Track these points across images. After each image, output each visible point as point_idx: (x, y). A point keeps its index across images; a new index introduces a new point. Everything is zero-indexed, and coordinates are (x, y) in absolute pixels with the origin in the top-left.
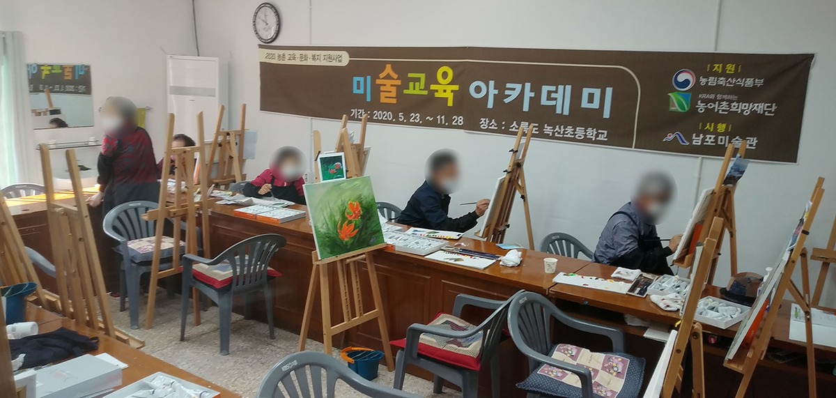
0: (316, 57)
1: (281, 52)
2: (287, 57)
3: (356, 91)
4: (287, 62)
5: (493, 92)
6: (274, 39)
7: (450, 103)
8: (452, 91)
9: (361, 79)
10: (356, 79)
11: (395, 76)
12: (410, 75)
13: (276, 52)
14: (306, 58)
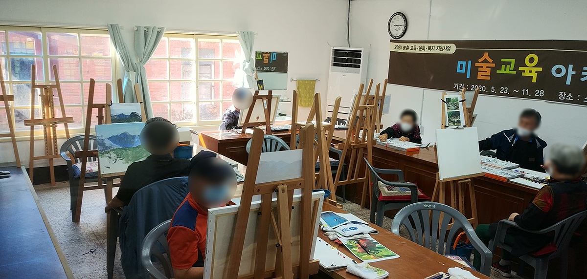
0: (431, 48)
1: (406, 45)
2: (410, 48)
3: (459, 71)
4: (409, 51)
5: (571, 72)
6: (402, 36)
7: (534, 80)
8: (536, 72)
9: (464, 63)
10: (459, 63)
11: (491, 61)
12: (503, 60)
13: (403, 45)
14: (424, 48)
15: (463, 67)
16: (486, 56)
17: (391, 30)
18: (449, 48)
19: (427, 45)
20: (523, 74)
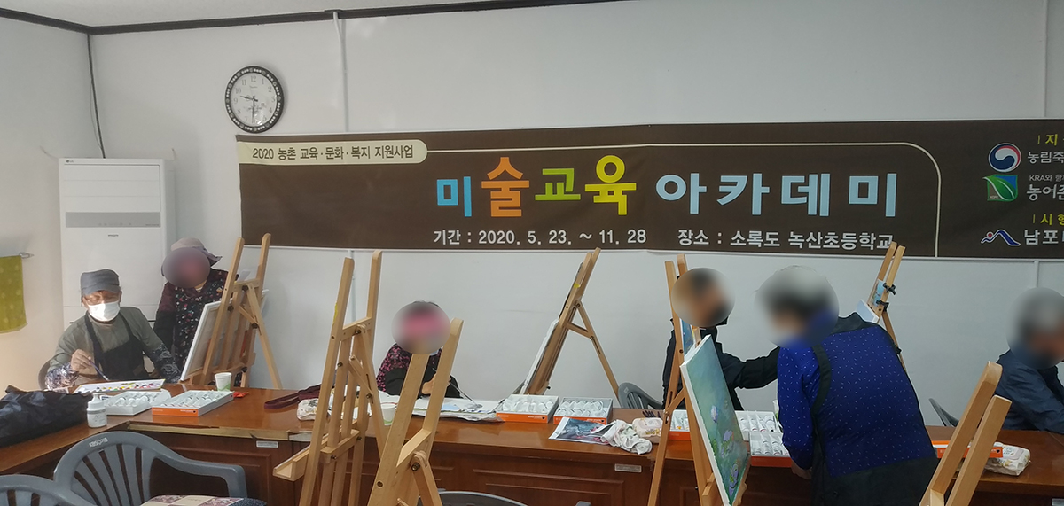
0: (361, 151)
1: (286, 146)
2: (299, 153)
3: (442, 201)
4: (298, 161)
5: (697, 189)
6: (270, 126)
7: (622, 211)
8: (624, 193)
9: (453, 183)
10: (441, 183)
11: (519, 175)
12: (546, 172)
13: (276, 147)
14: (339, 153)
15: (450, 192)
16: (505, 165)
17: (235, 111)
18: (408, 152)
19: (347, 146)
20: (597, 200)
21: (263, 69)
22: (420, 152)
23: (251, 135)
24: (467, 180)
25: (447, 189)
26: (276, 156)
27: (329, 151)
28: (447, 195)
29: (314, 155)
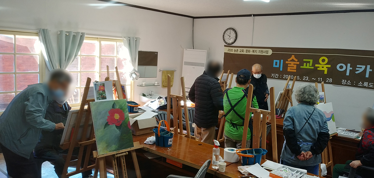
0: (255, 51)
1: (236, 49)
3: (274, 66)
4: (239, 53)
5: (349, 68)
7: (326, 73)
8: (327, 68)
9: (278, 61)
10: (275, 61)
11: (297, 60)
12: (304, 60)
13: (234, 49)
14: (249, 51)
15: (277, 64)
16: (293, 57)
17: (225, 39)
18: (267, 52)
19: (251, 50)
20: (318, 69)
21: (233, 29)
22: (270, 52)
23: (228, 45)
24: (282, 61)
25: (276, 63)
26: (234, 51)
27: (247, 51)
28: (276, 65)
29: (243, 51)
